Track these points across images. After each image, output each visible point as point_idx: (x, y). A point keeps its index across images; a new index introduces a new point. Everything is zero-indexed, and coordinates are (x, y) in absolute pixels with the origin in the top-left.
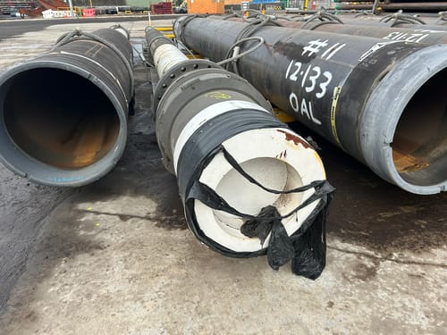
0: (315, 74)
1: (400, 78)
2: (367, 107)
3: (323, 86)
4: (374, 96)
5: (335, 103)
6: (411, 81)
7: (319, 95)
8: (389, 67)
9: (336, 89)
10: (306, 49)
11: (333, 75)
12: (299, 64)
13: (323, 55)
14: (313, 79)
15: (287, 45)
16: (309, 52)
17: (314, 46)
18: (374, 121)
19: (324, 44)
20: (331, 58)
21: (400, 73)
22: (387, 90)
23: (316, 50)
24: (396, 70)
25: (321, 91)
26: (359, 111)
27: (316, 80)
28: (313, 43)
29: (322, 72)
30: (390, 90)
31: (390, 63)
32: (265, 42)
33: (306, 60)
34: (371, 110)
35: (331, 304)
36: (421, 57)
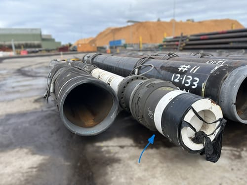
0: (190, 79)
1: (233, 79)
2: (221, 90)
3: (195, 83)
4: (223, 86)
5: (203, 90)
6: (239, 79)
7: (193, 87)
8: (226, 75)
9: (203, 84)
10: (180, 69)
11: (199, 79)
12: (179, 75)
13: (191, 71)
14: (189, 81)
15: (167, 67)
16: (182, 70)
17: (184, 68)
18: (226, 96)
19: (189, 67)
20: (196, 72)
21: (233, 77)
22: (229, 83)
23: (186, 69)
24: (230, 76)
25: (194, 85)
26: (218, 92)
27: (191, 81)
28: (183, 66)
29: (193, 78)
30: (231, 83)
31: (226, 73)
32: (154, 67)
33: (182, 73)
34: (224, 91)
36: (239, 71)
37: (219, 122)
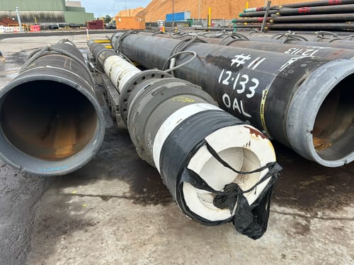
0: (244, 80)
1: (315, 84)
2: (291, 105)
3: (252, 89)
4: (296, 97)
5: (263, 102)
6: (324, 86)
7: (249, 96)
8: (304, 76)
9: (264, 92)
10: (234, 61)
11: (259, 81)
12: (229, 73)
13: (249, 66)
14: (243, 84)
15: (216, 57)
16: (236, 64)
17: (240, 59)
18: (297, 115)
19: (248, 58)
20: (257, 68)
21: (315, 80)
22: (306, 92)
23: (242, 62)
24: (311, 78)
25: (250, 93)
26: (285, 108)
27: (246, 84)
28: (239, 57)
29: (250, 79)
30: (309, 93)
31: (305, 73)
32: (197, 55)
33: (236, 69)
34: (295, 106)
35: (284, 256)
36: (329, 69)
37: (267, 170)
